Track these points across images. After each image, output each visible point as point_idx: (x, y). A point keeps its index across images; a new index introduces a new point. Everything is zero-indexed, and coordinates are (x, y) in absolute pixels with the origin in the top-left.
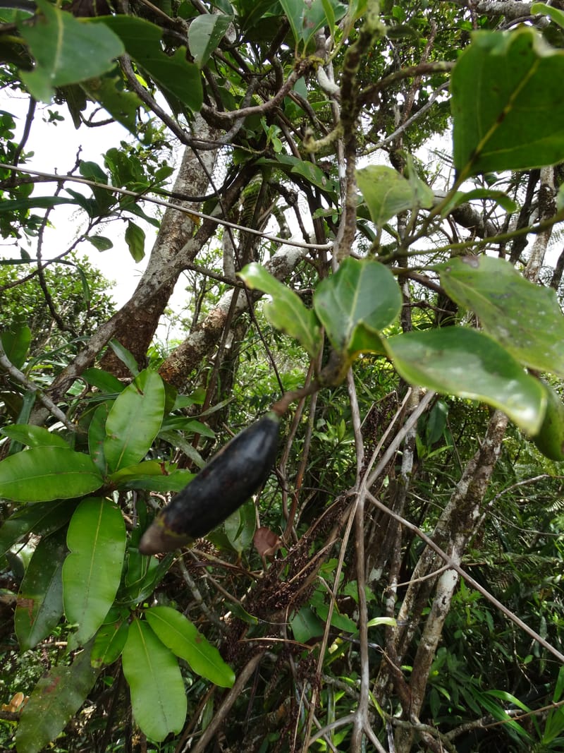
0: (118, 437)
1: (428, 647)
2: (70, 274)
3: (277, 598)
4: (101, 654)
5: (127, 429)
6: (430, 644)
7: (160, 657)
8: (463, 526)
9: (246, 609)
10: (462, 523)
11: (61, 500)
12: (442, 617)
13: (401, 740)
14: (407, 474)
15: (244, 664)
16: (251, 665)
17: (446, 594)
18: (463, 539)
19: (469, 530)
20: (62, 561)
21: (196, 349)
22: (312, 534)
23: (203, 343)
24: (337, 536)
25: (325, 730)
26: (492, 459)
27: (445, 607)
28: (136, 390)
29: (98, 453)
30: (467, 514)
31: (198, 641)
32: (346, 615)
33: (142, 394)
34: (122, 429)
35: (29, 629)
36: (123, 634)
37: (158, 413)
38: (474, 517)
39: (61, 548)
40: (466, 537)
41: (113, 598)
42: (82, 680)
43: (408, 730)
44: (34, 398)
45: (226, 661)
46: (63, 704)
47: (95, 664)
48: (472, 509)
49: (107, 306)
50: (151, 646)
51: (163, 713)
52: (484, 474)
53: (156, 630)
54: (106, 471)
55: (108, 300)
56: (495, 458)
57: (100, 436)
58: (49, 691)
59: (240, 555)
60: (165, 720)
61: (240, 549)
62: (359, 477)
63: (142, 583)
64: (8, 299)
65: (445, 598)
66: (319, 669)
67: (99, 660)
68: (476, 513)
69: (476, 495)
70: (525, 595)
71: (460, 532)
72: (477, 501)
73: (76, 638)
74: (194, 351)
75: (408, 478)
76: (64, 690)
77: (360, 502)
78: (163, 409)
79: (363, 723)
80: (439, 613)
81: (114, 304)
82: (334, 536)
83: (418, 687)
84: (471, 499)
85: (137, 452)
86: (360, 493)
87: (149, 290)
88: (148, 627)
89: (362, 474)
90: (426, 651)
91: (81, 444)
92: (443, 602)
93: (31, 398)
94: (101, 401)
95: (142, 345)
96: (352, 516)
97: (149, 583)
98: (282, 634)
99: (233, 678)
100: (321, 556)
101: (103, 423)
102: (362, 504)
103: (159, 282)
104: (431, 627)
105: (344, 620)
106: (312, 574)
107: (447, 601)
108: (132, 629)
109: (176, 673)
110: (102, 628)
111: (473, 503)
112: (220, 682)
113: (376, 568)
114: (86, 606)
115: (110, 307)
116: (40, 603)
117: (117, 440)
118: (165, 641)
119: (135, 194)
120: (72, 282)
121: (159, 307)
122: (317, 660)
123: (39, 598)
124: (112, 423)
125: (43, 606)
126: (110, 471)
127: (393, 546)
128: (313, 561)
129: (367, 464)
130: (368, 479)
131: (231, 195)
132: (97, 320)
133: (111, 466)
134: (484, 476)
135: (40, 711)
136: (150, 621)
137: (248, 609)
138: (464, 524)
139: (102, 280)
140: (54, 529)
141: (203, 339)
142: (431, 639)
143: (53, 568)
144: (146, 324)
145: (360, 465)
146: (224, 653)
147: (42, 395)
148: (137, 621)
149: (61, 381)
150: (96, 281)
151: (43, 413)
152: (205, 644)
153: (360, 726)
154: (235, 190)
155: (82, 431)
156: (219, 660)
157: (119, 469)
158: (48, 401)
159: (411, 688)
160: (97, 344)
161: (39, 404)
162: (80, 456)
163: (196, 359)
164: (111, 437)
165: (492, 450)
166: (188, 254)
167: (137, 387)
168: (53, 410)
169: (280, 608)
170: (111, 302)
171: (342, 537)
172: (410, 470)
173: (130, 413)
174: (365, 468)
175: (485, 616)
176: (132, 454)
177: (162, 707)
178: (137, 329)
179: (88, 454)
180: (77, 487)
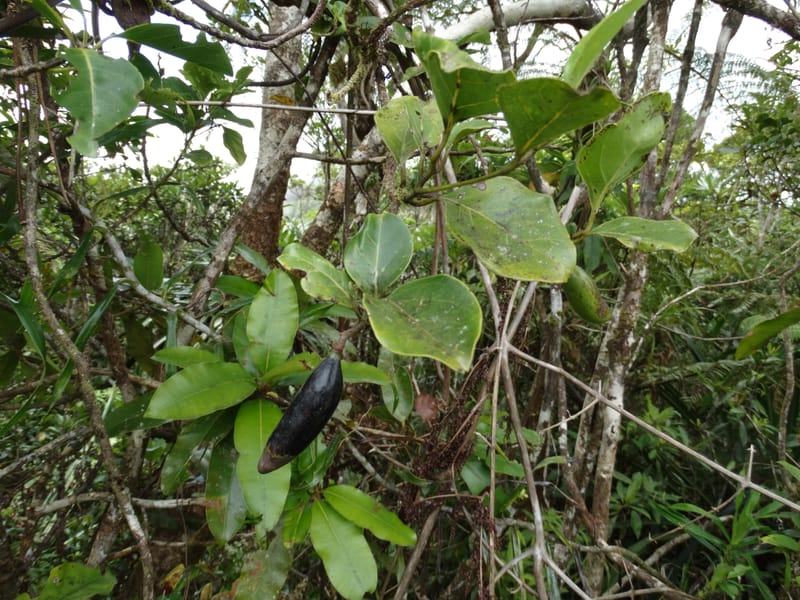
0: (261, 340)
1: (604, 476)
2: (191, 168)
3: (441, 459)
4: (291, 536)
5: (267, 332)
6: (606, 472)
7: (344, 530)
8: (619, 355)
9: (414, 473)
10: (618, 353)
11: (219, 411)
12: (613, 446)
13: (593, 563)
14: (559, 313)
15: (423, 522)
16: (430, 522)
17: (613, 423)
18: (621, 367)
19: (627, 358)
20: (235, 462)
21: (325, 229)
22: (464, 394)
23: (331, 222)
24: (487, 392)
25: (509, 566)
26: (638, 283)
27: (614, 435)
28: (267, 293)
29: (247, 359)
30: (622, 343)
31: (376, 510)
32: (516, 462)
33: (273, 295)
34: (262, 332)
35: (222, 525)
36: (307, 515)
37: (293, 311)
38: (630, 344)
39: (233, 451)
40: (626, 365)
41: (288, 487)
42: (280, 559)
43: (598, 553)
44: (176, 319)
45: (405, 523)
46: (268, 583)
47: (288, 545)
48: (625, 337)
49: (235, 193)
50: (334, 521)
51: (357, 577)
52: (633, 300)
53: (336, 506)
54: (258, 374)
55: (235, 186)
56: (642, 281)
57: (243, 342)
58: (254, 574)
59: (403, 424)
60: (359, 581)
61: (403, 419)
62: (498, 333)
63: (314, 468)
64: (135, 207)
65: (613, 427)
66: (492, 514)
67: (290, 541)
68: (631, 340)
69: (628, 322)
70: (720, 403)
71: (618, 362)
72: (630, 328)
73: (263, 527)
74: (324, 232)
75: (559, 318)
76: (266, 571)
77: (503, 356)
78: (296, 306)
79: (542, 554)
80: (609, 443)
81: (241, 189)
82: (484, 392)
83: (601, 514)
84: (623, 328)
85: (281, 351)
86: (501, 348)
87: (260, 188)
88: (328, 506)
89: (501, 328)
90: (603, 479)
91: (229, 354)
92: (613, 432)
93: (173, 319)
94: (239, 309)
95: (271, 236)
96: (498, 370)
97: (321, 466)
98: (452, 489)
99: (414, 537)
100: (475, 414)
101: (244, 330)
102: (506, 357)
103: (268, 179)
104: (604, 456)
105: (514, 467)
106: (470, 431)
107: (616, 430)
108: (314, 510)
109: (362, 541)
110: (284, 514)
111: (626, 331)
112: (403, 543)
113: (544, 410)
114: (264, 498)
115: (238, 194)
116: (227, 501)
117: (260, 344)
118: (346, 514)
119: (220, 103)
120: (195, 175)
121: (279, 194)
122: (488, 507)
123: (224, 498)
124: (252, 329)
125: (229, 504)
126: (262, 374)
127: (557, 386)
128: (468, 419)
129: (503, 318)
130: (507, 332)
131: (320, 71)
132: (228, 210)
133: (260, 369)
134: (633, 302)
135: (251, 592)
136: (329, 499)
137: (417, 473)
138: (621, 352)
139: (224, 165)
140: (222, 436)
141: (329, 218)
142: (606, 468)
143: (230, 470)
144: (271, 214)
145: (497, 321)
146: (402, 516)
147: (183, 314)
148: (318, 502)
149: (198, 295)
150: (218, 169)
151: (189, 330)
152: (384, 511)
153: (539, 558)
154: (321, 65)
155: (228, 341)
156: (399, 523)
157: (268, 370)
158: (190, 318)
159: (594, 516)
160: (222, 253)
161: (183, 323)
162: (229, 366)
163: (328, 239)
164: (254, 343)
165: (638, 275)
166: (290, 143)
167: (268, 289)
168: (197, 326)
169: (446, 468)
170: (237, 188)
171: (492, 391)
172: (560, 309)
173: (266, 316)
174: (503, 322)
175: (679, 432)
176: (277, 353)
177: (355, 572)
178: (263, 221)
179: (237, 362)
180: (233, 396)
